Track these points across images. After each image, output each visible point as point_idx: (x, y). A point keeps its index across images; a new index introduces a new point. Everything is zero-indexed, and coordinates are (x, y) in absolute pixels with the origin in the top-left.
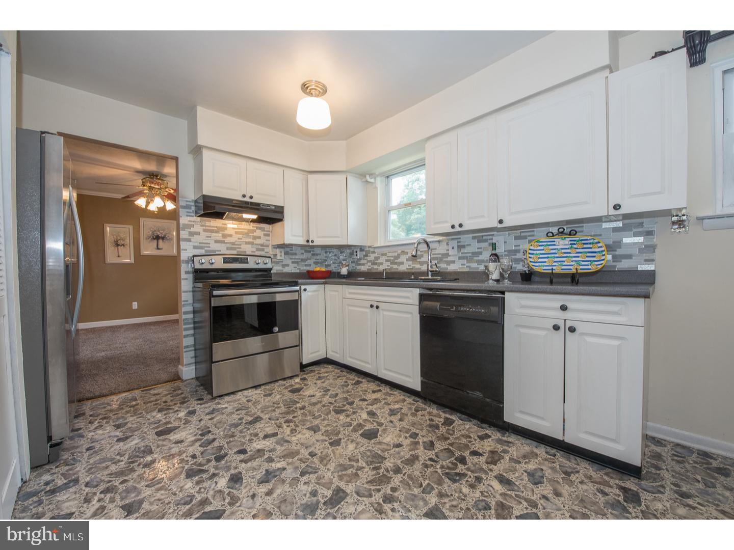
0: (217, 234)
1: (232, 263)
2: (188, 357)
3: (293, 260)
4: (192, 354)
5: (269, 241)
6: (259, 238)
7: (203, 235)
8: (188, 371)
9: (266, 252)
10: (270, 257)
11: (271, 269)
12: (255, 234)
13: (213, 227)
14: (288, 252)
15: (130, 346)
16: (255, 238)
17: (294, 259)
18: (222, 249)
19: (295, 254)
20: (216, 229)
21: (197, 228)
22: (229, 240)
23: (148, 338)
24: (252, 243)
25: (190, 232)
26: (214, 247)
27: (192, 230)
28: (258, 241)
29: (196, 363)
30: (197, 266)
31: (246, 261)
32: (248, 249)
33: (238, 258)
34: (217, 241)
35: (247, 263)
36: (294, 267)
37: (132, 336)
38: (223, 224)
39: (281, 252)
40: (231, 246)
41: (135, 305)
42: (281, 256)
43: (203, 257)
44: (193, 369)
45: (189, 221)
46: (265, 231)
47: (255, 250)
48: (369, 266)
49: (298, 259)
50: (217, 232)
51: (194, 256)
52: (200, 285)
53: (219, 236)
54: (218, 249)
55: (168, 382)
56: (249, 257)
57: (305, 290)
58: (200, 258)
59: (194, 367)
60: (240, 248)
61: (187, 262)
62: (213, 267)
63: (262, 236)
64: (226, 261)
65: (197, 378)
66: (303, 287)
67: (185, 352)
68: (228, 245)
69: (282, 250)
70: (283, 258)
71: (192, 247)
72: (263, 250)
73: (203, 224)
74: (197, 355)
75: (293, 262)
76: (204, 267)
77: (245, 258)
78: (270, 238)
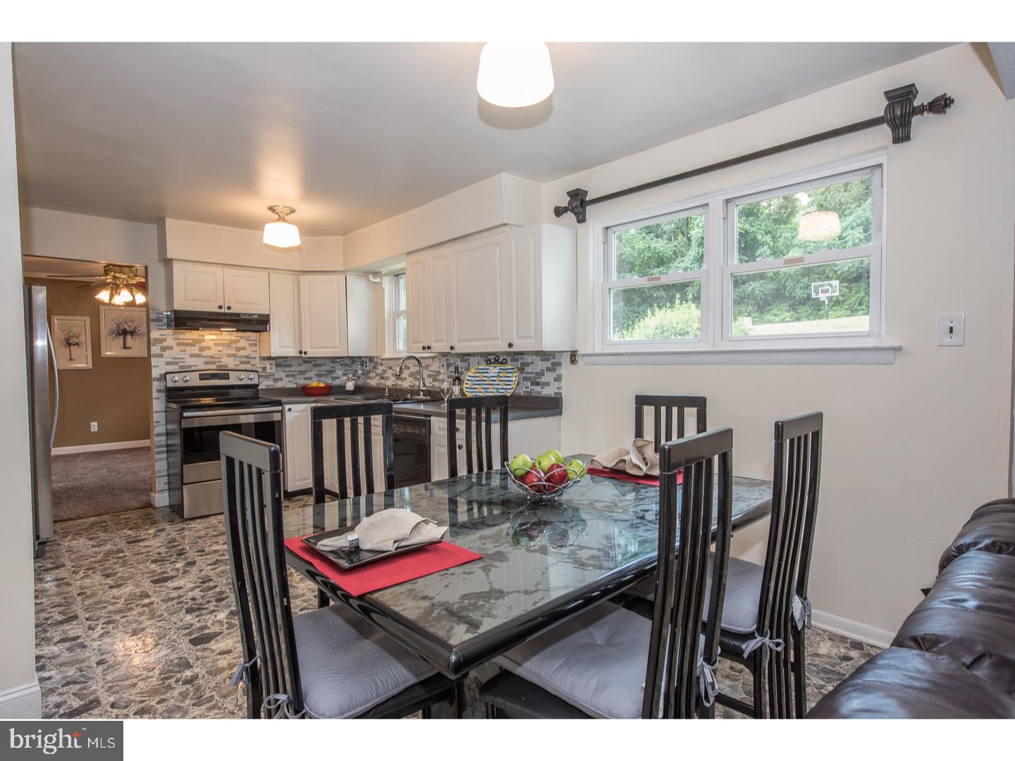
0: (193, 348)
1: (209, 379)
2: (161, 483)
3: (288, 373)
4: (165, 480)
5: (256, 351)
6: (244, 348)
7: (177, 349)
8: (161, 499)
9: (252, 365)
10: (256, 371)
11: (258, 385)
12: (238, 345)
13: (187, 339)
14: (281, 363)
15: (92, 477)
16: (238, 349)
17: (289, 371)
18: (200, 364)
19: (291, 366)
20: (191, 341)
21: (170, 341)
22: (206, 353)
23: (114, 468)
24: (235, 356)
25: (161, 347)
26: (190, 361)
27: (164, 344)
28: (242, 353)
29: (169, 489)
30: (170, 384)
31: (226, 377)
32: (230, 363)
33: (217, 374)
34: (192, 356)
35: (228, 379)
36: (289, 382)
37: (92, 466)
38: (199, 336)
39: (271, 364)
40: (210, 360)
41: (94, 426)
42: (271, 369)
43: (176, 374)
44: (166, 496)
45: (161, 335)
46: (251, 340)
47: (238, 363)
48: (378, 381)
49: (294, 371)
50: (193, 345)
51: (166, 373)
52: (175, 406)
53: (195, 350)
54: (194, 364)
55: (138, 508)
56: (230, 372)
57: (290, 410)
58: (173, 375)
59: (167, 494)
60: (221, 362)
61: (159, 380)
62: (188, 384)
63: (247, 346)
64: (202, 377)
65: (170, 506)
66: (287, 407)
67: (158, 477)
68: (205, 359)
69: (273, 362)
70: (274, 371)
71: (164, 363)
72: (249, 363)
73: (177, 337)
74: (171, 481)
75: (287, 376)
76: (177, 385)
77: (225, 374)
78: (257, 349)
